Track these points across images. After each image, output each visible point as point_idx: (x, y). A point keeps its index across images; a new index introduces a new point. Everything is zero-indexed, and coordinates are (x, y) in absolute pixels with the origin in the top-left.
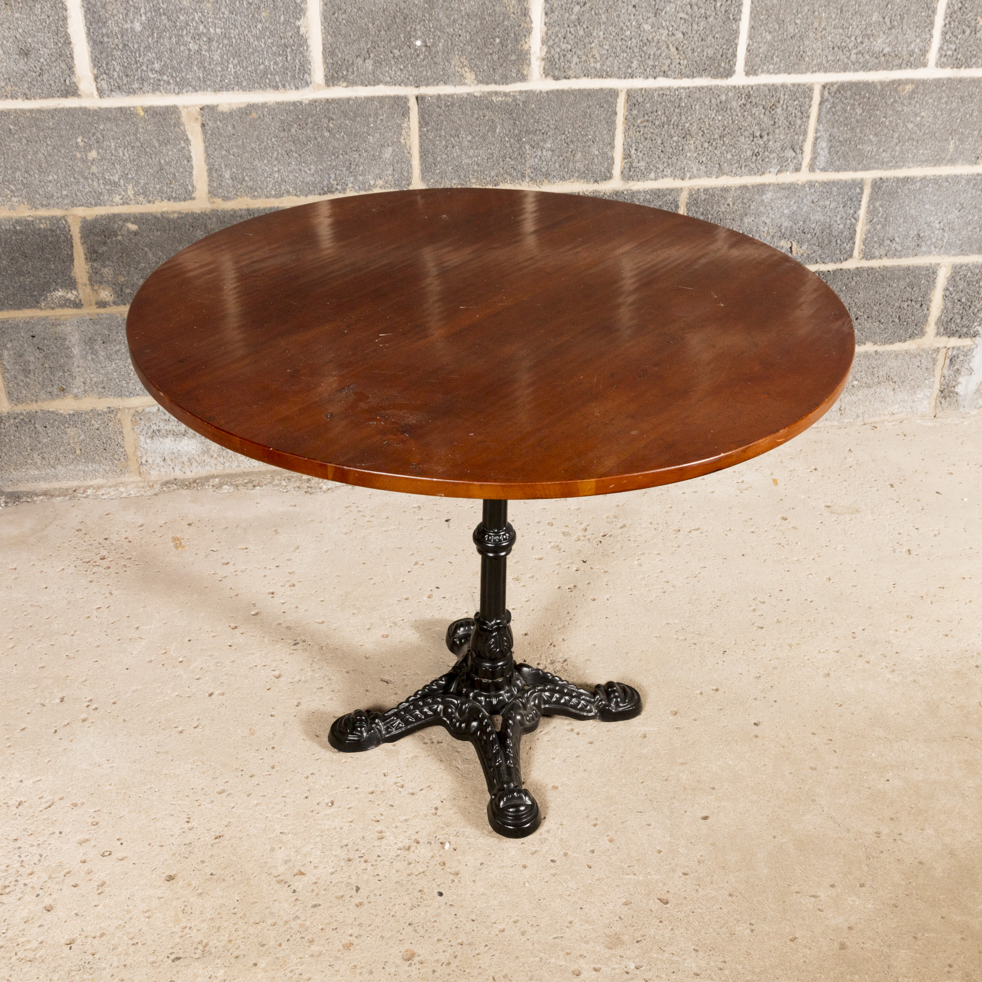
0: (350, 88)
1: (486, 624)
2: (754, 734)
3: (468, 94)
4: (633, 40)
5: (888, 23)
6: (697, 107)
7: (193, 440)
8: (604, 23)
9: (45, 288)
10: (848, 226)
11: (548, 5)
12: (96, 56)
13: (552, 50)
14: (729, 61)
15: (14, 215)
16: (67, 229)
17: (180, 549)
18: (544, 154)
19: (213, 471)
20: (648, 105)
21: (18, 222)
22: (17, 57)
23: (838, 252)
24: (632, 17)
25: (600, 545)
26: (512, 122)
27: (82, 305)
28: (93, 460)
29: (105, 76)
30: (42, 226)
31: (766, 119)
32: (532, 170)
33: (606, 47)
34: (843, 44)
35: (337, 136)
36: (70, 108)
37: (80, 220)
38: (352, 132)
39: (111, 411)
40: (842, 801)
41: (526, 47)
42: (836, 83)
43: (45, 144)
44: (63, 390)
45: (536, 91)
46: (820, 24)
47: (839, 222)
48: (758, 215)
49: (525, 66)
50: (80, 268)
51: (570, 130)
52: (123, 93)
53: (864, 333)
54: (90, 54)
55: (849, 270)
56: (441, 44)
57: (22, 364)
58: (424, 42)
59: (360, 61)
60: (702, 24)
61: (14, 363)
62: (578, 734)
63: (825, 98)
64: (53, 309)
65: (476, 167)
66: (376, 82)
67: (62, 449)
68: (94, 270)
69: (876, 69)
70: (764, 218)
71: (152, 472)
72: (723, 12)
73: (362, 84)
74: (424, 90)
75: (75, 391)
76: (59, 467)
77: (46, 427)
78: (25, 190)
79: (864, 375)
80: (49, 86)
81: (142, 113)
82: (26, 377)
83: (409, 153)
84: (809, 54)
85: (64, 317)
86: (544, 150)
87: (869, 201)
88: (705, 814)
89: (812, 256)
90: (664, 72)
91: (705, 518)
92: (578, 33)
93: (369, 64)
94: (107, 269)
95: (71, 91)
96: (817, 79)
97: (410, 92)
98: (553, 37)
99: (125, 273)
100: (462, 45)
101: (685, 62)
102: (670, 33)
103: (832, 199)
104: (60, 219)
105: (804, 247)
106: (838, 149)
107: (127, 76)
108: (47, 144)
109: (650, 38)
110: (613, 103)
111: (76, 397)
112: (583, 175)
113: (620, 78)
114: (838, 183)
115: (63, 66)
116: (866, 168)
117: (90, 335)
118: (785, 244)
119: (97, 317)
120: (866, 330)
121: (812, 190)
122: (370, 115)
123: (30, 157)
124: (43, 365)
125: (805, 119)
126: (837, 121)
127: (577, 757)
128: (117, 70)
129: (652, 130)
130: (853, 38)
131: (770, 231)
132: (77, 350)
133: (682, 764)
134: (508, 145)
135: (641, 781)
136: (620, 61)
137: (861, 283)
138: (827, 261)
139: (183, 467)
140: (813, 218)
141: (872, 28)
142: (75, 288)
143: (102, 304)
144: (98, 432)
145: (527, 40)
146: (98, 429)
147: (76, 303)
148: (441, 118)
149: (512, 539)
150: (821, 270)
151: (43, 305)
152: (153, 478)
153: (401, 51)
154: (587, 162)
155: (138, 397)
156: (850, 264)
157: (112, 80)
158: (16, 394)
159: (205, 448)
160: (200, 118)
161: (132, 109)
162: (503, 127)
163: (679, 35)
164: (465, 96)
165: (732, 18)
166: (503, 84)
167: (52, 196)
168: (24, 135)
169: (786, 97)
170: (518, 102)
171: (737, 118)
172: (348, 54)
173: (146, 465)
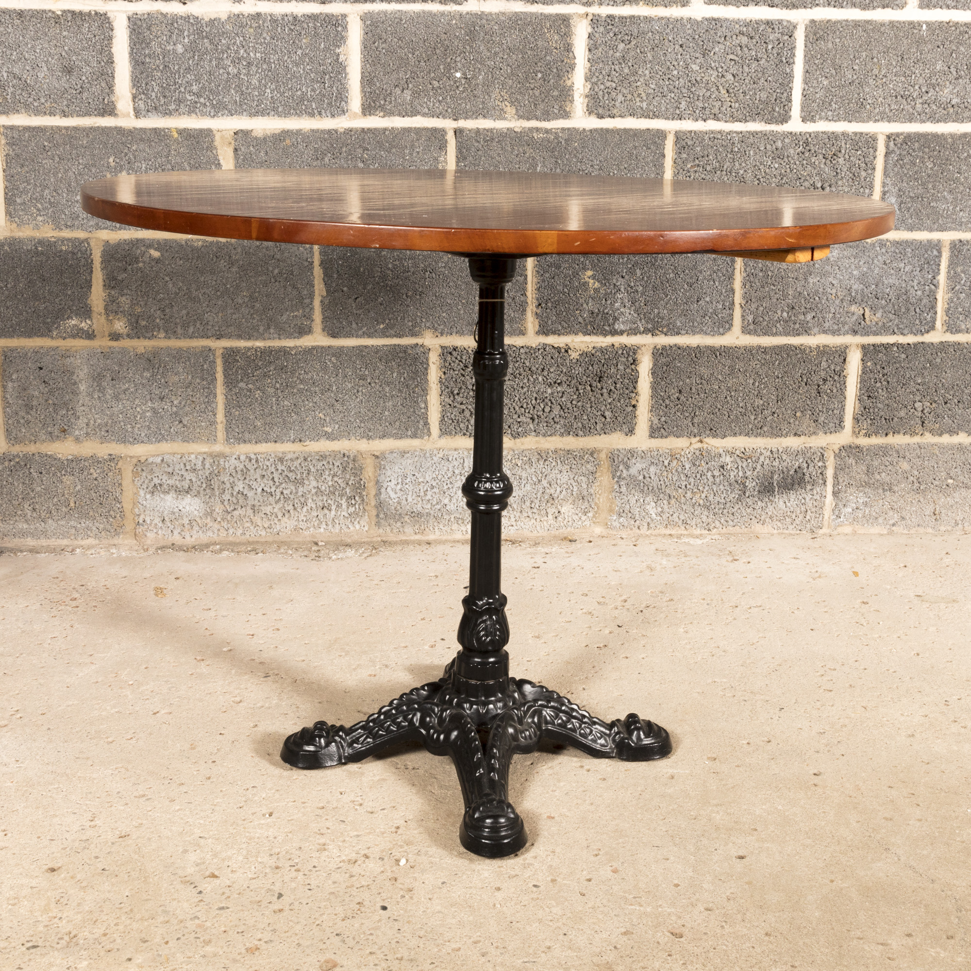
0: (386, 118)
3: (508, 129)
4: (681, 80)
5: (954, 73)
6: (752, 152)
7: (196, 498)
8: (650, 62)
9: (60, 315)
10: (927, 293)
11: (592, 42)
12: (136, 76)
13: (596, 87)
14: (784, 106)
15: (38, 235)
16: (88, 252)
19: (215, 538)
20: (699, 149)
21: (41, 242)
22: (60, 74)
23: (917, 322)
24: (679, 56)
26: (553, 160)
27: (95, 336)
28: (87, 516)
29: (143, 96)
30: (64, 248)
31: (827, 169)
33: (653, 86)
34: (906, 93)
36: (106, 127)
37: (103, 243)
38: (386, 164)
39: (112, 458)
41: (569, 83)
42: (902, 134)
43: (77, 163)
44: (64, 431)
45: (579, 129)
46: (880, 71)
47: (916, 288)
48: (824, 275)
49: (568, 102)
50: (97, 295)
51: (616, 172)
52: (159, 114)
53: (955, 421)
54: (131, 73)
55: (932, 344)
56: (481, 77)
57: (26, 398)
58: (464, 74)
59: (398, 91)
60: (754, 66)
61: (17, 397)
63: (891, 149)
64: (64, 338)
66: (414, 113)
67: (55, 500)
68: (112, 299)
69: (945, 121)
70: (831, 279)
71: (148, 534)
72: (776, 55)
73: (400, 115)
74: (462, 124)
75: (77, 433)
76: (50, 521)
77: (41, 473)
78: (51, 210)
79: (960, 472)
80: (87, 105)
81: (176, 135)
82: (28, 413)
84: (870, 101)
85: (74, 349)
87: (949, 267)
89: (888, 325)
90: (715, 115)
92: (622, 71)
93: (408, 95)
94: (124, 298)
95: (109, 110)
96: (881, 129)
97: (448, 124)
98: (597, 74)
99: (142, 303)
100: (502, 79)
101: (737, 105)
102: (720, 75)
103: (906, 261)
104: (83, 242)
105: (879, 315)
106: (910, 205)
107: (165, 97)
108: (79, 163)
109: (698, 79)
110: (661, 145)
111: (77, 440)
113: (667, 118)
114: (912, 243)
115: (103, 84)
116: (942, 229)
117: (99, 370)
118: (856, 310)
119: (108, 350)
120: (957, 417)
121: (884, 250)
122: (406, 146)
123: (60, 175)
124: (46, 401)
125: (870, 172)
126: (905, 175)
128: (156, 90)
129: (703, 176)
130: (917, 87)
131: (839, 294)
132: (84, 386)
136: (667, 101)
137: (948, 361)
138: (906, 332)
139: (182, 531)
140: (886, 282)
141: (937, 77)
142: (90, 318)
143: (115, 336)
144: (96, 482)
145: (570, 76)
146: (96, 479)
147: (88, 333)
148: (480, 153)
150: (900, 342)
151: (55, 334)
152: (149, 542)
153: (441, 83)
155: (142, 444)
156: (934, 337)
157: (149, 101)
158: (14, 432)
159: (208, 510)
160: (233, 142)
161: (167, 131)
162: (544, 166)
163: (729, 77)
164: (505, 131)
165: (784, 61)
166: (544, 120)
167: (78, 216)
168: (57, 152)
169: (848, 146)
170: (560, 139)
171: (795, 167)
172: (387, 83)
173: (143, 525)
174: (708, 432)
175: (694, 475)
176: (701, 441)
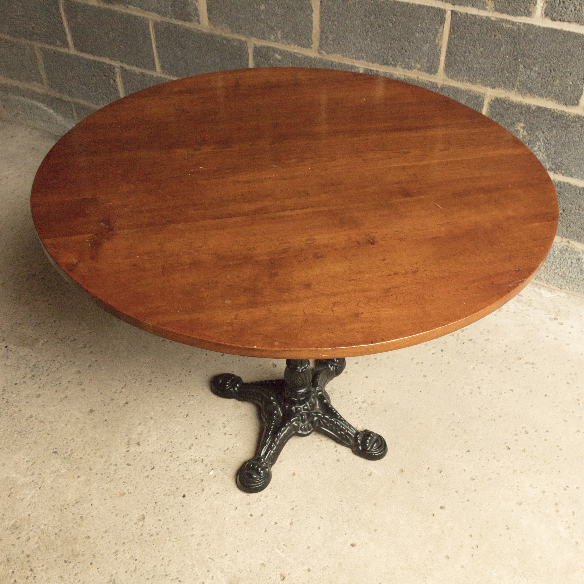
3: (487, 17)
18: (532, 74)
32: (521, 84)
35: (397, 28)
45: (536, 26)
49: (532, 5)
51: (555, 62)
65: (482, 72)
83: (440, 51)
86: (532, 72)
112: (557, 97)
134: (507, 61)
154: (562, 88)
164: (485, 18)
166: (513, 15)
170: (521, 31)
174: (575, 238)
175: (559, 258)
176: (569, 242)
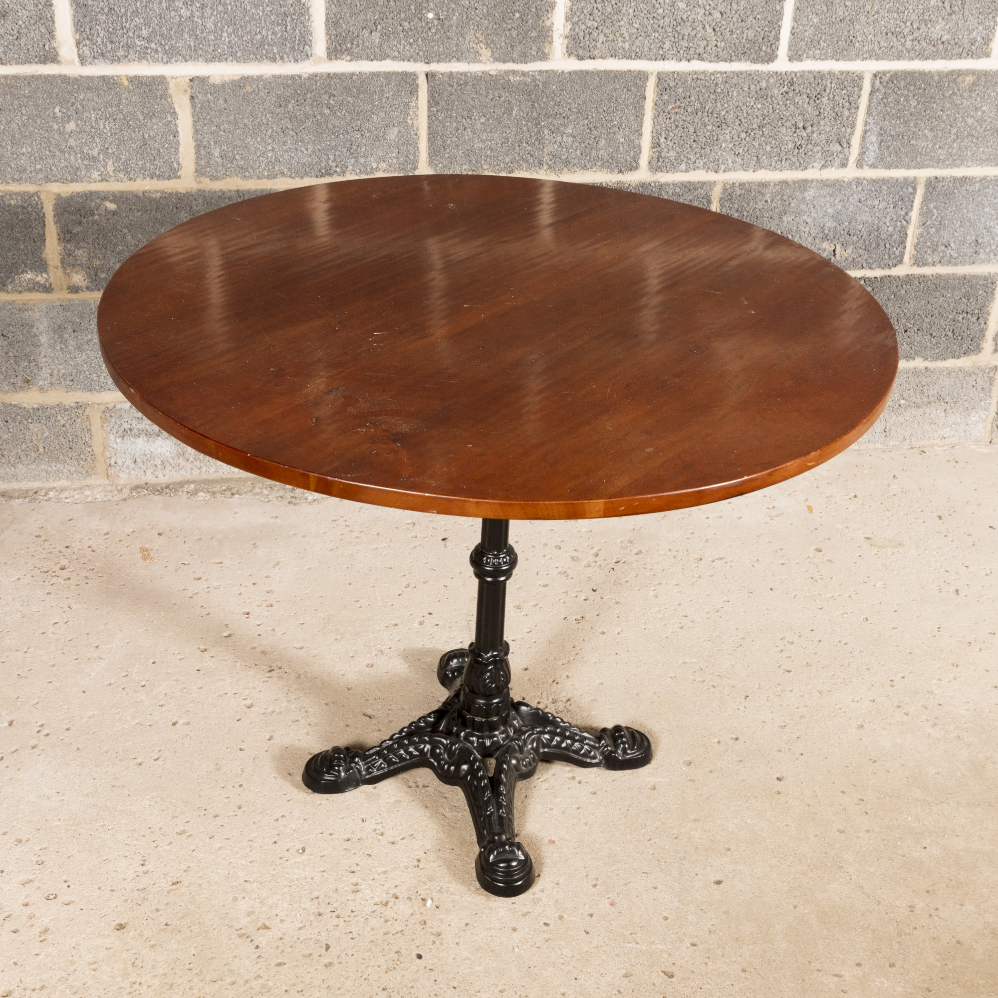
0: (354, 62)
1: (481, 656)
2: (776, 790)
3: (483, 72)
4: (666, 18)
5: (948, 8)
6: (735, 93)
7: (167, 441)
9: (13, 270)
10: (898, 229)
12: (79, 20)
13: (577, 28)
14: (771, 45)
16: (39, 206)
17: (148, 561)
18: (565, 139)
19: (189, 476)
20: (681, 90)
23: (886, 256)
25: (612, 572)
26: (530, 104)
27: (52, 289)
28: (57, 460)
29: (88, 42)
30: (12, 202)
31: (810, 109)
32: (551, 157)
33: (636, 26)
34: (897, 30)
35: (338, 114)
36: (49, 75)
37: (54, 196)
38: (354, 110)
39: (79, 406)
40: (872, 869)
41: (548, 23)
42: (889, 72)
43: (19, 114)
44: (28, 381)
45: (557, 71)
46: (872, 7)
47: (888, 224)
48: (799, 213)
49: (546, 44)
50: (52, 249)
51: (594, 115)
52: (107, 61)
53: (913, 348)
54: (72, 17)
55: (899, 277)
56: (455, 18)
58: (437, 14)
59: (366, 33)
60: (743, 3)
62: (580, 783)
63: (876, 88)
64: (20, 292)
65: (489, 152)
66: (383, 57)
67: (24, 446)
68: (67, 252)
69: (934, 58)
70: (805, 218)
71: (121, 475)
73: (368, 58)
74: (435, 67)
75: (41, 383)
76: (20, 466)
77: (7, 422)
79: (912, 394)
80: (26, 51)
81: (126, 83)
83: (417, 135)
84: (859, 39)
85: (32, 302)
86: (564, 136)
87: (922, 203)
88: (718, 878)
89: (857, 260)
90: (699, 54)
91: (730, 546)
92: (605, 9)
93: (376, 37)
94: (81, 251)
95: (51, 57)
96: (867, 67)
97: (419, 68)
98: (578, 14)
99: (100, 256)
100: (478, 19)
101: (723, 44)
102: (707, 13)
103: (881, 199)
104: (33, 195)
105: (849, 251)
106: (889, 144)
107: (112, 42)
108: (22, 114)
109: (684, 18)
110: (642, 87)
111: (41, 389)
112: (607, 164)
113: (650, 59)
114: (888, 181)
115: (43, 29)
116: (920, 166)
117: (59, 322)
118: (828, 247)
119: (68, 303)
120: (915, 343)
121: (860, 188)
122: (375, 92)
123: (2, 127)
124: (7, 353)
125: (853, 111)
126: (888, 114)
127: (578, 808)
128: (102, 35)
129: (684, 118)
130: (908, 24)
131: (812, 232)
132: (45, 338)
133: (695, 820)
134: (525, 129)
135: (649, 838)
136: (651, 41)
137: (912, 292)
138: (874, 266)
139: (155, 470)
140: (859, 219)
141: (931, 13)
142: (46, 271)
143: (74, 289)
144: (64, 429)
145: (549, 16)
146: (64, 426)
147: (46, 287)
148: (453, 97)
149: (513, 563)
150: (868, 276)
151: (10, 288)
152: (122, 482)
153: (412, 24)
154: (611, 150)
155: (109, 392)
156: (900, 271)
157: (95, 47)
159: (179, 452)
160: (189, 90)
161: (115, 78)
162: (520, 109)
163: (717, 15)
164: (480, 74)
166: (521, 63)
167: (25, 169)
169: (833, 85)
170: (538, 82)
171: (778, 107)
172: (354, 25)
173: (115, 467)
